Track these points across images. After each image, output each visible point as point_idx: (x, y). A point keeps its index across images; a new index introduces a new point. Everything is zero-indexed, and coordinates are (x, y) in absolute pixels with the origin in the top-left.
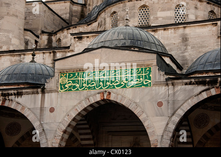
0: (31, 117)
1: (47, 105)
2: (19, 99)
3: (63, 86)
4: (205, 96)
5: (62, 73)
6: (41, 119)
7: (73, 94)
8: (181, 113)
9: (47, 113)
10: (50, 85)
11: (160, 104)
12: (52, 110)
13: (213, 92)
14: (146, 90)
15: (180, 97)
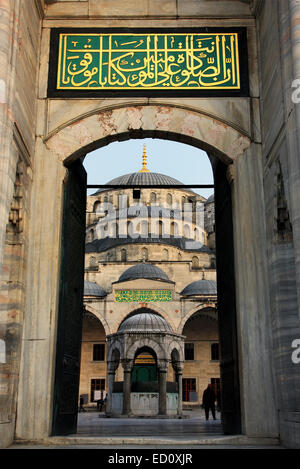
0: (98, 316)
1: (108, 309)
2: (90, 305)
3: (117, 298)
4: (201, 307)
5: (117, 291)
6: (105, 316)
7: (123, 303)
8: (188, 316)
9: (108, 313)
10: (109, 297)
11: (177, 311)
12: (111, 312)
13: (205, 306)
14: (169, 303)
15: (188, 308)
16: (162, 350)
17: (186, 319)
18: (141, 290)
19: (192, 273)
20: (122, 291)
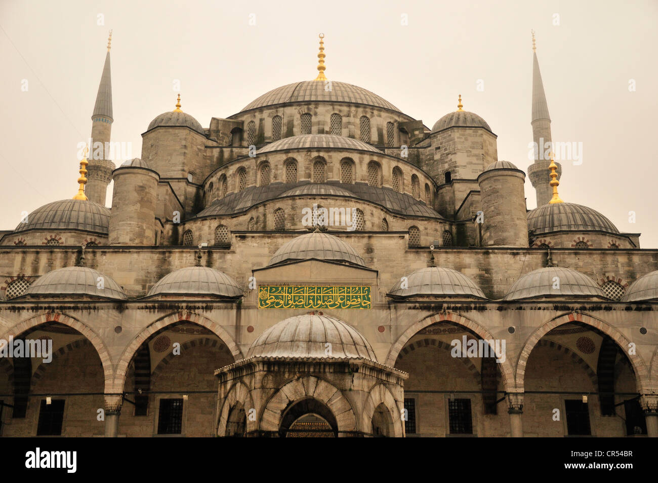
1: (244, 323)
2: (208, 314)
3: (263, 302)
4: (429, 322)
5: (262, 286)
6: (237, 340)
7: (276, 311)
8: (404, 339)
9: (245, 331)
10: (248, 299)
11: (381, 329)
12: (250, 329)
13: (438, 318)
14: (365, 312)
15: (404, 322)
16: (351, 407)
17: (399, 346)
18: (312, 286)
19: (411, 256)
20: (273, 287)
